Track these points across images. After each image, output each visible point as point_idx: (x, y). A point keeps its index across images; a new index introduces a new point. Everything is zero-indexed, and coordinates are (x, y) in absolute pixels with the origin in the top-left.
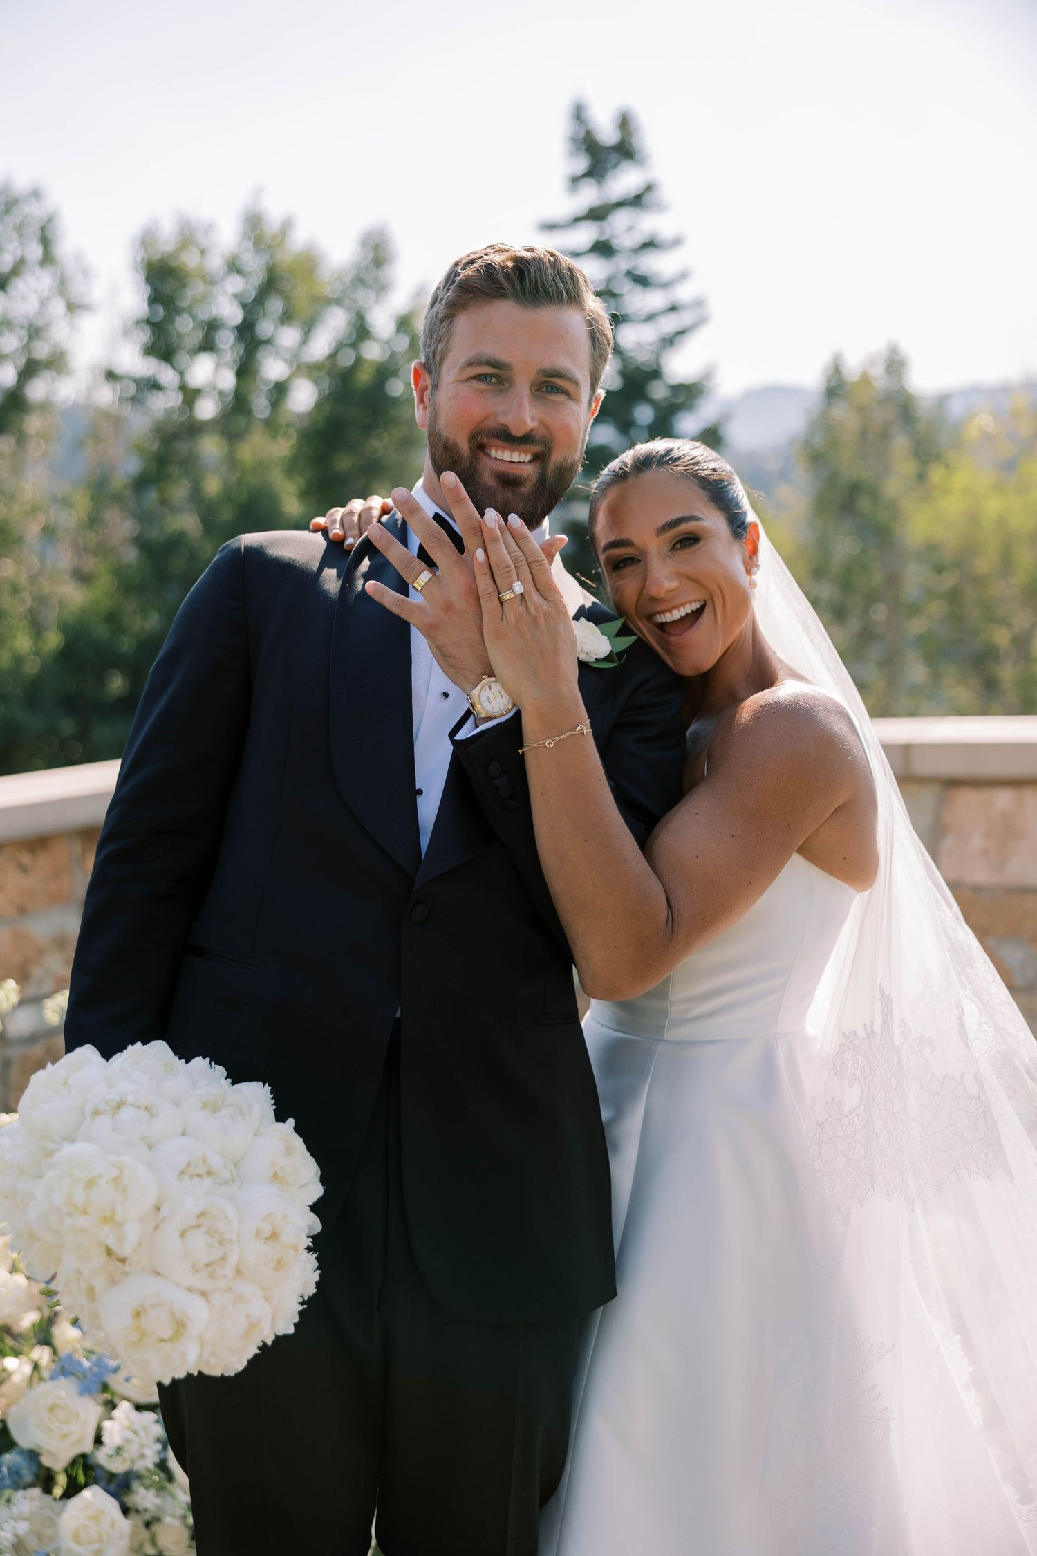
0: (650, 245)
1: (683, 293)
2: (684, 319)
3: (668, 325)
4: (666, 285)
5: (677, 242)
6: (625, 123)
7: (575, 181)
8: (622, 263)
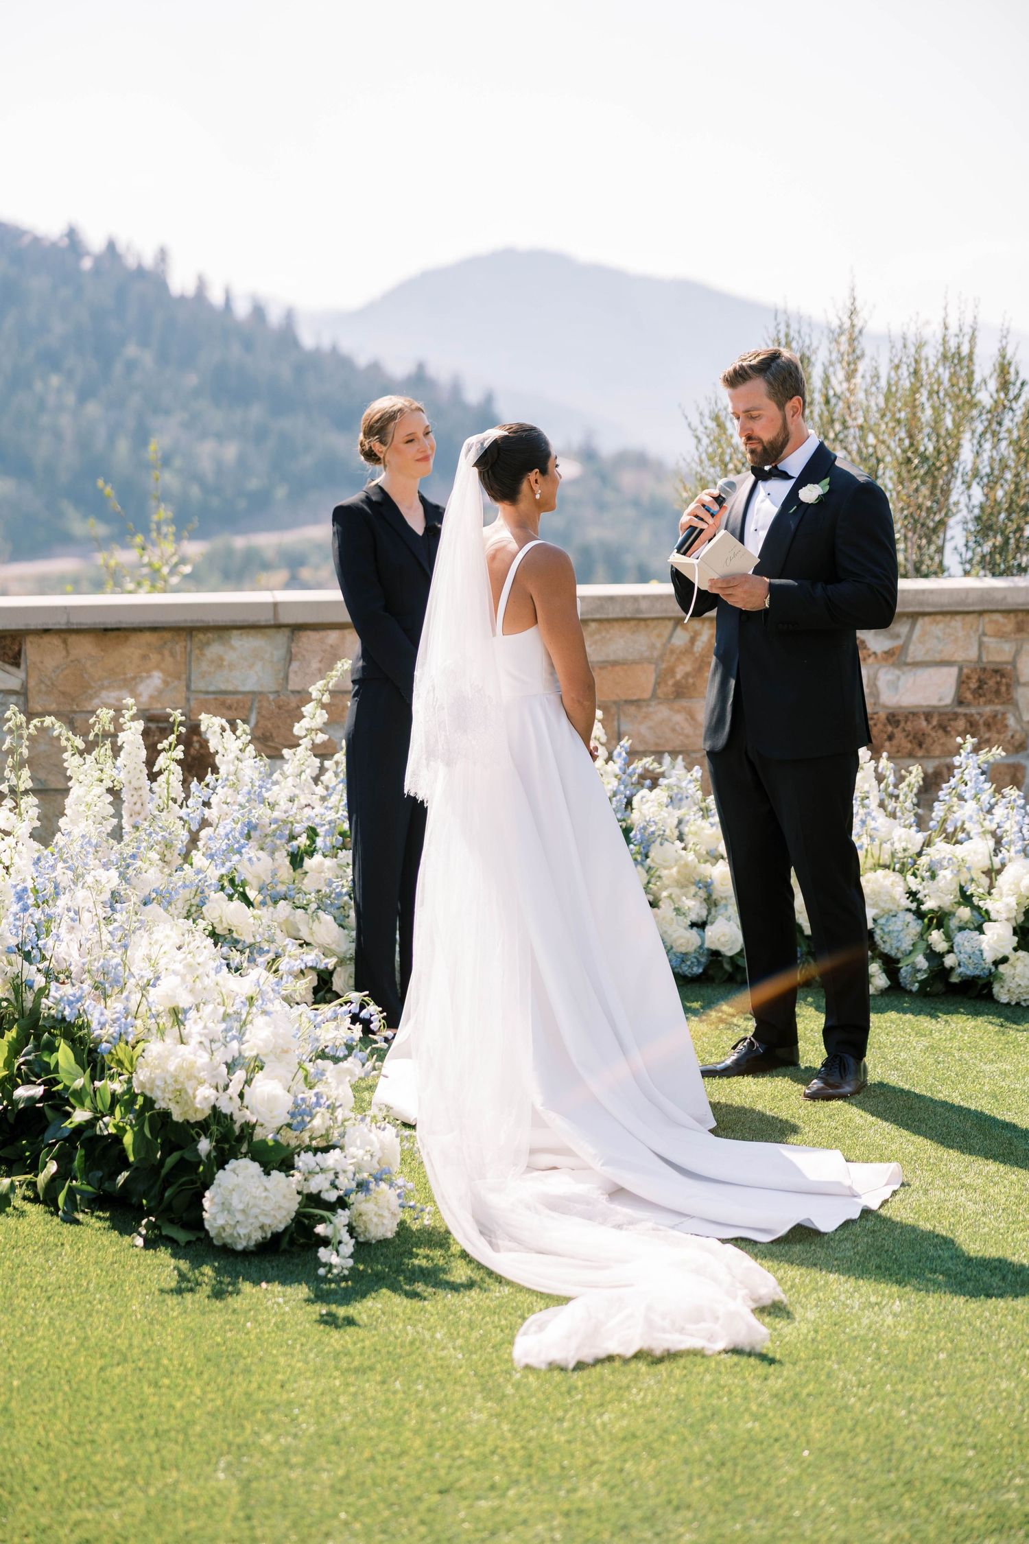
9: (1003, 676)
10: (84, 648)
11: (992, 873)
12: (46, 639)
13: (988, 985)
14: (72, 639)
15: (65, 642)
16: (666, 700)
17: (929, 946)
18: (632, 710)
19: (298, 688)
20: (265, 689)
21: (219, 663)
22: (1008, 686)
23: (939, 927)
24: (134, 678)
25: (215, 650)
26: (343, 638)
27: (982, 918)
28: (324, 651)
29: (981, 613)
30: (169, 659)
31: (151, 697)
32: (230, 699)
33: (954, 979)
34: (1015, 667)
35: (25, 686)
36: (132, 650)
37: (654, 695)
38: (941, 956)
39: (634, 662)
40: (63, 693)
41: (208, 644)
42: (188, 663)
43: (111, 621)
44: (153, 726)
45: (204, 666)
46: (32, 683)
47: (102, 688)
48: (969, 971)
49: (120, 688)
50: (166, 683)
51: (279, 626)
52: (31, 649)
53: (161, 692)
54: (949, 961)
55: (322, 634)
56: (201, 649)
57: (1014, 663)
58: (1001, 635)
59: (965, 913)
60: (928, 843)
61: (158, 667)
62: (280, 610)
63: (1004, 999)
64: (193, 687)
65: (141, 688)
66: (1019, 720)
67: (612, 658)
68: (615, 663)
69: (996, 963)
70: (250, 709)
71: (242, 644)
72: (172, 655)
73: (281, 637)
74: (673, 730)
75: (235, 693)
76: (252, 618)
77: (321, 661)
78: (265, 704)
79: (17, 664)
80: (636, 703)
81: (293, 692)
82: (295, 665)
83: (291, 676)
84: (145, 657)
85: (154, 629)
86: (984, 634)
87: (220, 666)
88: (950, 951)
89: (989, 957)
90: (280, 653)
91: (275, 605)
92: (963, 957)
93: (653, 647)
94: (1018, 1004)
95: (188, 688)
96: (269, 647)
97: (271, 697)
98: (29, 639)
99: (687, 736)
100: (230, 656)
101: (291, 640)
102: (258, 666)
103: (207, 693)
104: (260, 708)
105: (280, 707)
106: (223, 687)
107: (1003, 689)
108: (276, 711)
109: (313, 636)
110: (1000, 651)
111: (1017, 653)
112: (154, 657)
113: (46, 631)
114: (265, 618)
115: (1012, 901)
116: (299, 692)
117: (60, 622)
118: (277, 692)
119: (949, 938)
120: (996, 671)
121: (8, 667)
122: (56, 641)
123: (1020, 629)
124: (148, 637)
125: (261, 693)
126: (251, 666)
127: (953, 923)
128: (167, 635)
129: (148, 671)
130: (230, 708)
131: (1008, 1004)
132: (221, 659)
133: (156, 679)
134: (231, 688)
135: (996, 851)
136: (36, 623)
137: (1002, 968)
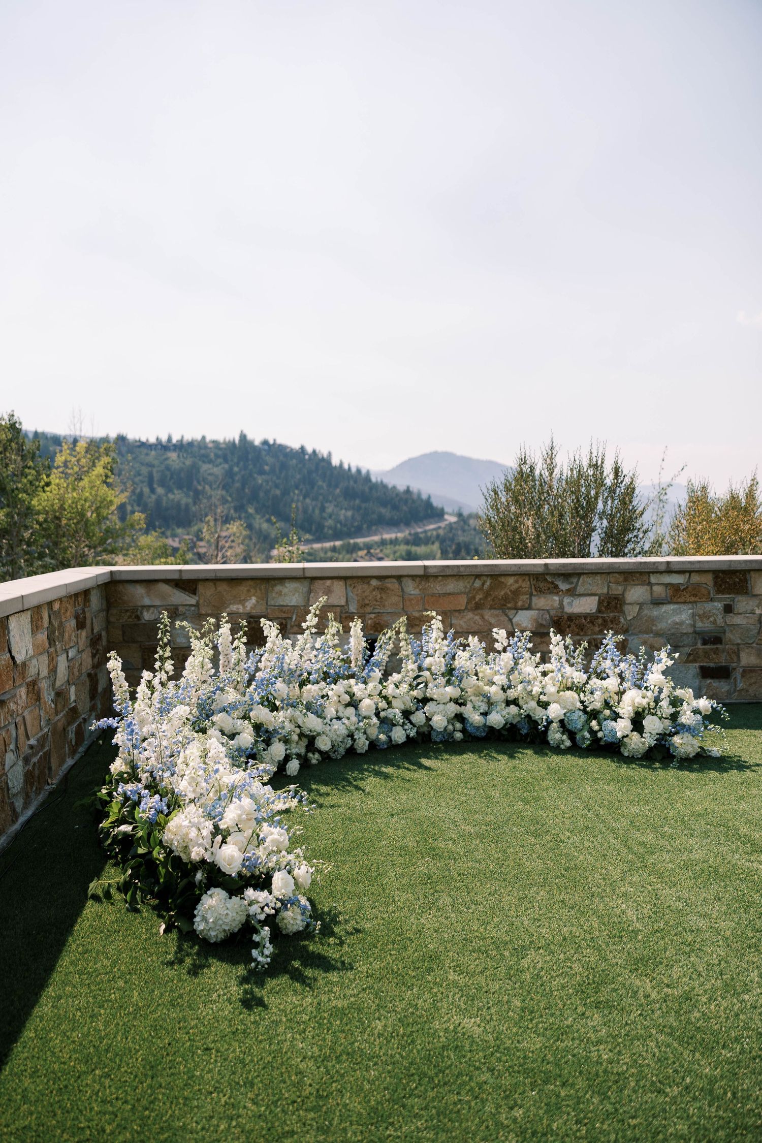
9: (618, 600)
10: (223, 587)
11: (620, 694)
12: (207, 583)
13: (619, 747)
14: (218, 583)
15: (215, 584)
16: (471, 610)
17: (590, 728)
18: (457, 614)
20: (300, 605)
21: (280, 593)
22: (621, 604)
23: (595, 718)
24: (244, 600)
25: (278, 588)
26: (333, 583)
27: (616, 717)
28: (325, 589)
29: (609, 573)
30: (258, 591)
31: (251, 608)
32: (284, 609)
33: (602, 743)
34: (624, 597)
35: (198, 602)
36: (243, 588)
37: (466, 608)
38: (596, 732)
39: (458, 594)
40: (214, 606)
41: (275, 585)
42: (267, 593)
43: (234, 575)
44: (252, 620)
45: (274, 595)
46: (201, 601)
47: (231, 604)
48: (609, 739)
49: (238, 604)
50: (257, 601)
51: (305, 578)
52: (201, 588)
53: (255, 605)
54: (600, 735)
55: (324, 581)
56: (272, 587)
57: (623, 594)
58: (617, 583)
59: (607, 712)
60: (589, 678)
61: (254, 595)
62: (306, 571)
63: (626, 754)
64: (269, 604)
65: (247, 604)
66: (625, 619)
67: (448, 592)
68: (449, 594)
69: (624, 737)
70: (293, 613)
71: (290, 586)
72: (260, 590)
73: (306, 583)
74: (475, 623)
75: (287, 606)
76: (294, 574)
77: (323, 593)
78: (299, 611)
79: (195, 594)
80: (459, 611)
82: (312, 595)
83: (311, 599)
84: (248, 591)
85: (252, 579)
86: (610, 582)
87: (281, 595)
88: (601, 730)
89: (619, 735)
90: (305, 590)
91: (304, 569)
92: (607, 732)
93: (466, 587)
94: (633, 757)
95: (267, 604)
96: (301, 587)
97: (302, 608)
98: (200, 583)
99: (481, 626)
100: (285, 591)
101: (311, 584)
102: (297, 595)
103: (275, 606)
104: (297, 612)
105: (306, 612)
106: (282, 604)
107: (618, 606)
108: (304, 613)
109: (320, 582)
110: (617, 590)
111: (625, 590)
112: (253, 591)
113: (207, 580)
114: (300, 574)
115: (630, 709)
117: (212, 576)
118: (305, 606)
119: (599, 724)
120: (615, 598)
121: (193, 596)
122: (211, 584)
123: (626, 580)
124: (250, 583)
125: (297, 606)
126: (294, 595)
127: (601, 716)
128: (258, 582)
129: (250, 597)
130: (284, 612)
131: (628, 756)
132: (281, 592)
133: (253, 600)
134: (285, 604)
135: (621, 684)
136: (202, 576)
137: (625, 740)
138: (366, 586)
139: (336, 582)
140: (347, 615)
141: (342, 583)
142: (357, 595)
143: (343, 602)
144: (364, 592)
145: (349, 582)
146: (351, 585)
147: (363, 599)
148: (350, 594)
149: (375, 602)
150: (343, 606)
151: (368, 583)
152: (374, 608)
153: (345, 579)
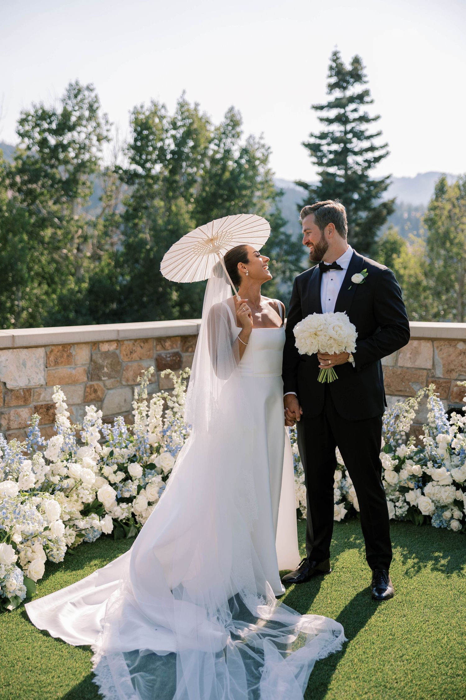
0: (364, 119)
1: (377, 142)
2: (377, 154)
3: (369, 156)
4: (369, 138)
5: (376, 118)
6: (356, 61)
7: (332, 87)
8: (349, 127)
19: (402, 365)
20: (389, 365)
26: (420, 344)
28: (412, 350)
77: (411, 354)
78: (388, 371)
81: (400, 367)
83: (399, 359)
97: (391, 368)
105: (394, 373)
108: (392, 374)
116: (402, 367)
118: (393, 366)
138: (451, 350)
139: (423, 343)
140: (433, 379)
141: (429, 344)
142: (442, 358)
143: (429, 365)
144: (450, 356)
145: (436, 344)
146: (438, 347)
147: (449, 364)
148: (437, 357)
149: (460, 368)
150: (430, 370)
151: (455, 346)
152: (460, 375)
153: (432, 340)
